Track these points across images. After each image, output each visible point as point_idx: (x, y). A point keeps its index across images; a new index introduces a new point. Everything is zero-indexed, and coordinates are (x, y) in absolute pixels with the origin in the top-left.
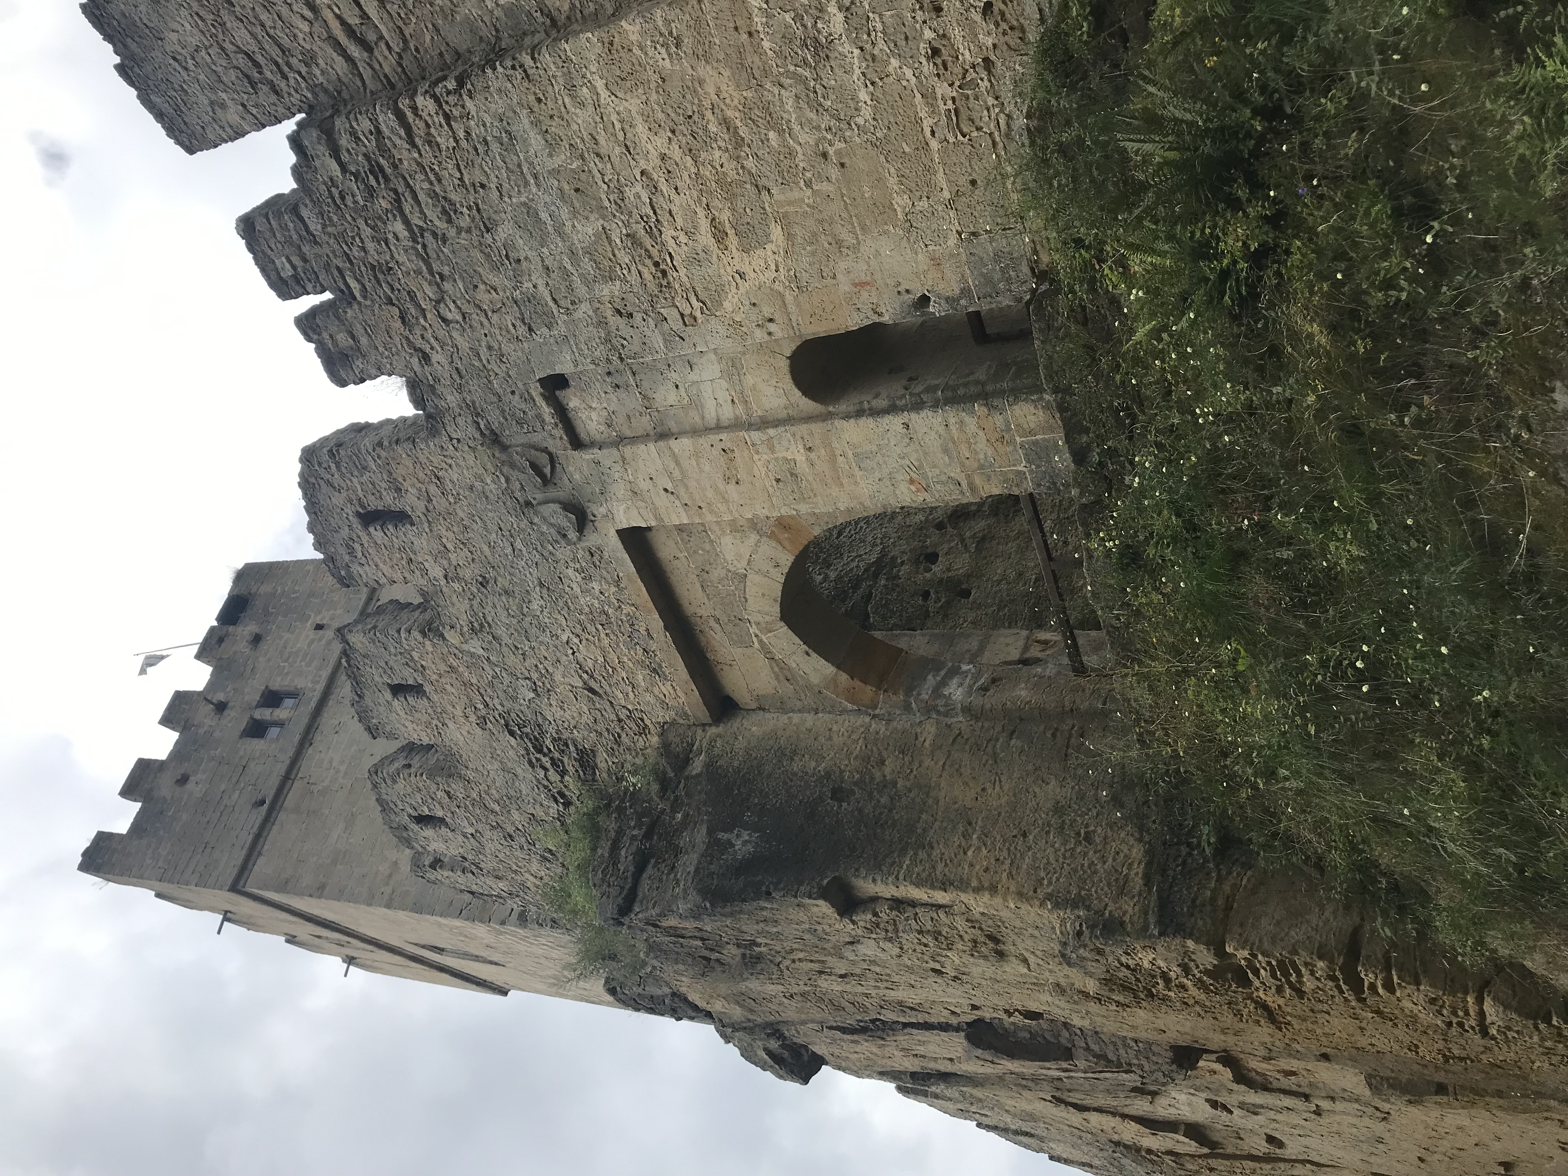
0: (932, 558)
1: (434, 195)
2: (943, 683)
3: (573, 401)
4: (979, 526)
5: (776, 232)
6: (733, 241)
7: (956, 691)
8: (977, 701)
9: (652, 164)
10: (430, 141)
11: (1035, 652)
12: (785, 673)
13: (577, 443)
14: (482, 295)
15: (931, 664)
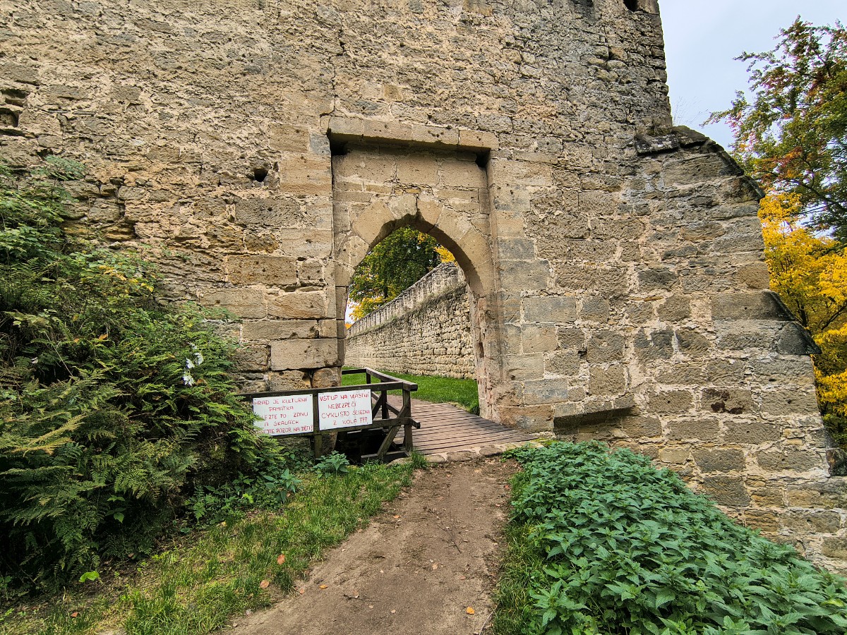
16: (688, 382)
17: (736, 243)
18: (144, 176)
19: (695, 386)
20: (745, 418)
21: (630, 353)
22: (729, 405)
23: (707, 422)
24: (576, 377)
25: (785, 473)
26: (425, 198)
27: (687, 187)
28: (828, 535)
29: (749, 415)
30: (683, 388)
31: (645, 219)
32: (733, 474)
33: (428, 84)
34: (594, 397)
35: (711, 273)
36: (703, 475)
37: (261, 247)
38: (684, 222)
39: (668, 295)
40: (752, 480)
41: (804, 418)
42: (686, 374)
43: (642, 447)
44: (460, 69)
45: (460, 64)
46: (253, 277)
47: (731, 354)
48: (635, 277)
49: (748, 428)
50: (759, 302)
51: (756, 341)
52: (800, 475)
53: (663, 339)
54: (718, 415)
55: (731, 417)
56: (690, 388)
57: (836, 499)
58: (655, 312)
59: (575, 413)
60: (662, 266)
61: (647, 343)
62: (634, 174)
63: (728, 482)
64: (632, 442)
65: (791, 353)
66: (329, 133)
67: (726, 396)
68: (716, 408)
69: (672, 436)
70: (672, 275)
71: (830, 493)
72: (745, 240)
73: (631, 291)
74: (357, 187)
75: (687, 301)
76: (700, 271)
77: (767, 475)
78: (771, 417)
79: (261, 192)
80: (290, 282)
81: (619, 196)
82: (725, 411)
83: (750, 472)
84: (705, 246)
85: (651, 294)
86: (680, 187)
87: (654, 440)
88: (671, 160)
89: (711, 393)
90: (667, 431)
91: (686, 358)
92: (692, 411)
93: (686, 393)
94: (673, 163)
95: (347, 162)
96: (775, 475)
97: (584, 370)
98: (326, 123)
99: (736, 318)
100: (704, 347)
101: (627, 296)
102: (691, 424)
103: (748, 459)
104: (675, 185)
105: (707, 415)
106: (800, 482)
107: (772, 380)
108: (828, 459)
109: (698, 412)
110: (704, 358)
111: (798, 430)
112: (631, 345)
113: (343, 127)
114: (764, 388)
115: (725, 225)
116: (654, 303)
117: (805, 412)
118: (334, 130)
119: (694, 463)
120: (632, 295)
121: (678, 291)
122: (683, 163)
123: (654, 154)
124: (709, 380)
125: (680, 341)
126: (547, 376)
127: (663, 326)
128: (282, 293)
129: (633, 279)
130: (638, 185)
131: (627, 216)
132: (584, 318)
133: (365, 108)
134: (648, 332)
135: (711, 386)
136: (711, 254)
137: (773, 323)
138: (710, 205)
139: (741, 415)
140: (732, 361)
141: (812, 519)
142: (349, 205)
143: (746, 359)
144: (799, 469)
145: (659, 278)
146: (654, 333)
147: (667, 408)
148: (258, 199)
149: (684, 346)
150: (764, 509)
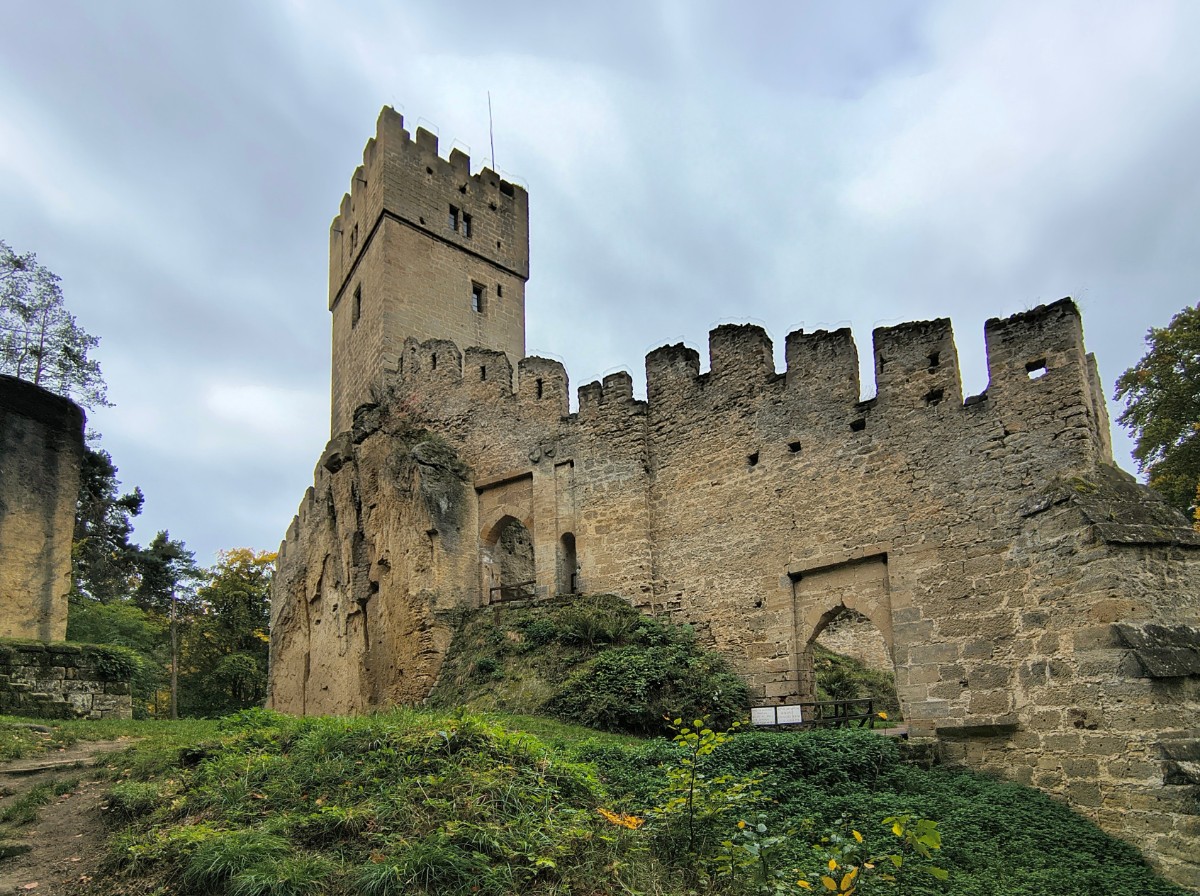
0: (521, 543)
1: (620, 442)
2: (488, 556)
3: (567, 467)
4: (529, 556)
5: (598, 536)
6: (598, 524)
7: (486, 559)
8: (483, 565)
9: (616, 508)
10: (632, 446)
11: (495, 577)
12: (491, 512)
13: (556, 466)
14: (595, 449)
15: (492, 551)
16: (1057, 704)
17: (1090, 584)
18: (717, 617)
19: (1062, 707)
20: (1098, 733)
21: (1016, 682)
22: (1087, 722)
23: (1071, 736)
24: (956, 700)
25: (1129, 780)
26: (847, 594)
27: (1056, 539)
28: (1162, 835)
29: (1102, 731)
30: (1054, 708)
31: (1028, 571)
32: (1090, 780)
33: (843, 525)
34: (974, 716)
35: (1072, 612)
36: (1069, 780)
37: (760, 639)
38: (1054, 570)
39: (1044, 632)
40: (1104, 785)
41: (1143, 733)
42: (1055, 698)
43: (1027, 756)
44: (864, 506)
45: (865, 503)
46: (757, 655)
47: (1088, 679)
48: (1020, 621)
49: (1101, 742)
50: (1107, 634)
51: (1106, 667)
52: (1140, 782)
53: (1039, 667)
54: (1079, 731)
55: (1087, 732)
56: (1059, 709)
57: (1170, 804)
58: (1035, 648)
59: (955, 725)
60: (1040, 608)
61: (1028, 673)
62: (1019, 534)
63: (1086, 786)
64: (1019, 752)
65: (1132, 676)
66: (789, 575)
67: (1084, 715)
68: (1078, 725)
69: (1046, 748)
70: (1046, 616)
71: (1165, 799)
72: (1097, 581)
73: (1017, 632)
74: (807, 597)
75: (1056, 636)
76: (1065, 610)
77: (1115, 781)
78: (1118, 732)
79: (759, 613)
80: (772, 655)
81: (1006, 555)
82: (1084, 727)
83: (1102, 779)
84: (1068, 589)
85: (1032, 633)
86: (1051, 541)
87: (1035, 750)
88: (1045, 518)
89: (1074, 712)
90: (1043, 744)
91: (1056, 684)
92: (1061, 727)
93: (1055, 713)
94: (1046, 521)
95: (802, 584)
96: (1122, 781)
97: (966, 696)
98: (786, 570)
99: (1091, 649)
100: (1068, 675)
101: (1014, 635)
102: (1060, 738)
103: (1101, 768)
104: (1047, 539)
105: (1072, 731)
106: (1141, 788)
107: (1119, 701)
108: (1163, 769)
109: (1065, 729)
110: (1069, 683)
111: (1139, 744)
112: (1017, 675)
113: (795, 570)
114: (1112, 708)
115: (1083, 569)
116: (1033, 640)
117: (1144, 728)
118: (791, 572)
119: (1062, 770)
120: (1018, 635)
121: (1050, 628)
122: (1054, 519)
123: (1033, 514)
124: (1073, 701)
125: (1052, 670)
126: (929, 700)
127: (1040, 658)
128: (770, 660)
129: (1018, 622)
130: (1022, 542)
131: (1013, 570)
132: (965, 658)
133: (807, 553)
134: (1029, 664)
135: (1075, 707)
136: (1073, 596)
137: (1119, 650)
138: (1072, 553)
139: (1096, 731)
140: (1089, 685)
141: (1150, 821)
142: (802, 609)
143: (1099, 683)
144: (1140, 778)
145: (1036, 619)
146: (1033, 665)
147: (1044, 725)
148: (758, 617)
149: (1054, 673)
150: (1112, 810)
